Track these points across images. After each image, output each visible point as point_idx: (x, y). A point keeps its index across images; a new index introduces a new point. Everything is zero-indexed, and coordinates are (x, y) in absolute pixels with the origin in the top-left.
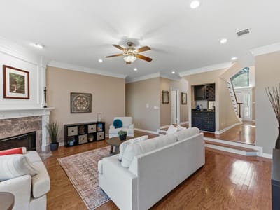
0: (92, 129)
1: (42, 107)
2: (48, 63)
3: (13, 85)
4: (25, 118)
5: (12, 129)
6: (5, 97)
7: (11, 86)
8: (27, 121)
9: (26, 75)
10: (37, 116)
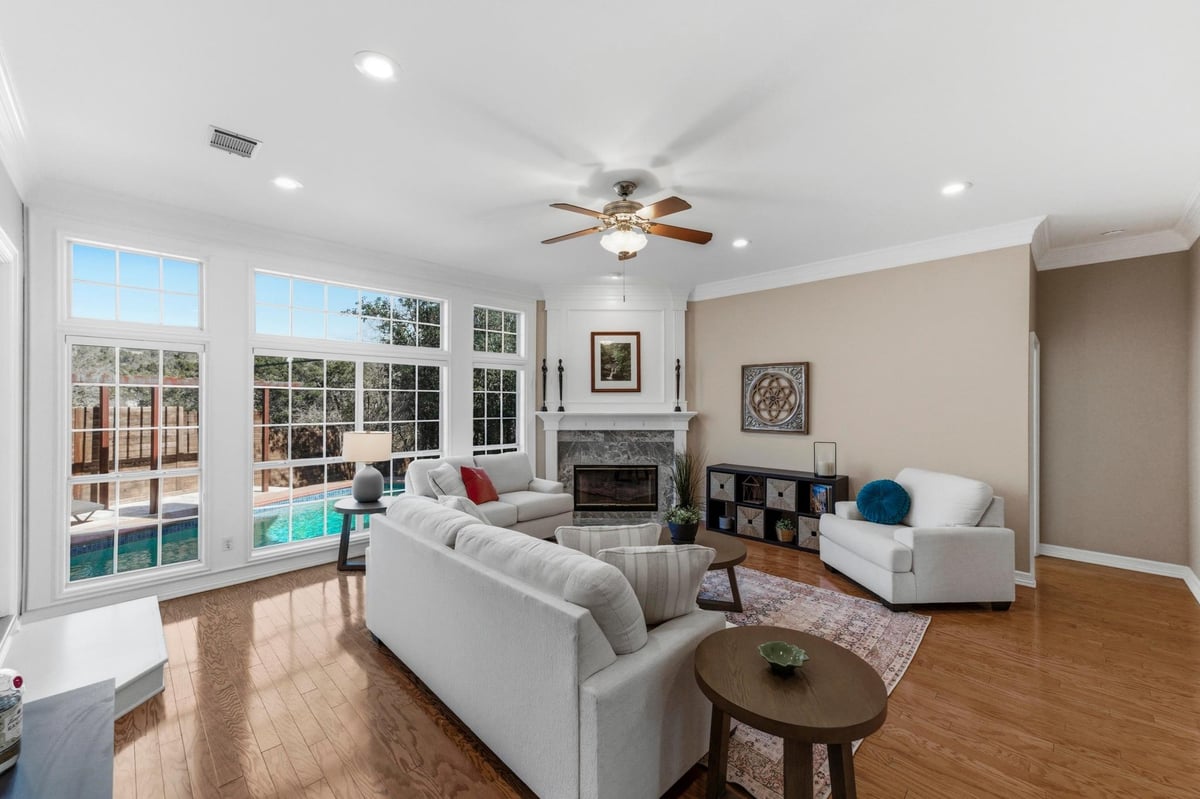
0: (780, 497)
1: (671, 410)
2: (690, 295)
3: (608, 366)
4: (631, 433)
5: (604, 451)
6: (594, 390)
7: (603, 369)
8: (634, 439)
9: (632, 340)
10: (661, 432)
